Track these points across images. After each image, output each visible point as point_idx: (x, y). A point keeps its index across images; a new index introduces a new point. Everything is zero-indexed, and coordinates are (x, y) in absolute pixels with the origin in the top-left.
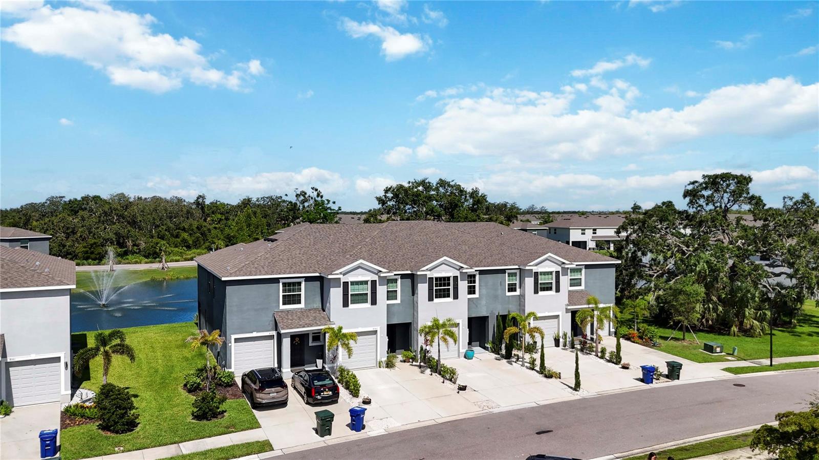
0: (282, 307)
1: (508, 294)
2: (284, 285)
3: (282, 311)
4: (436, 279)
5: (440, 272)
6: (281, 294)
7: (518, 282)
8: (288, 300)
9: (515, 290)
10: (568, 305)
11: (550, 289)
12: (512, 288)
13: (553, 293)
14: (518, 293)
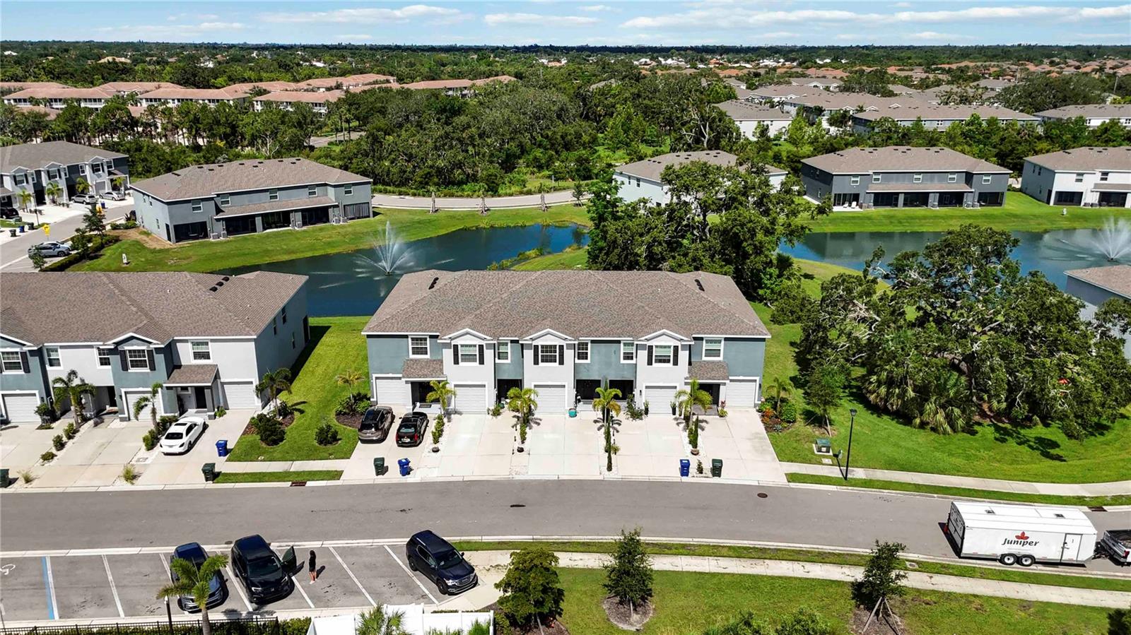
0: (412, 356)
1: (623, 361)
2: (413, 339)
3: (411, 360)
4: (542, 346)
5: (546, 340)
6: (410, 347)
7: (634, 352)
8: (416, 351)
9: (632, 358)
10: (686, 379)
11: (668, 361)
12: (628, 356)
13: (670, 365)
14: (633, 362)
